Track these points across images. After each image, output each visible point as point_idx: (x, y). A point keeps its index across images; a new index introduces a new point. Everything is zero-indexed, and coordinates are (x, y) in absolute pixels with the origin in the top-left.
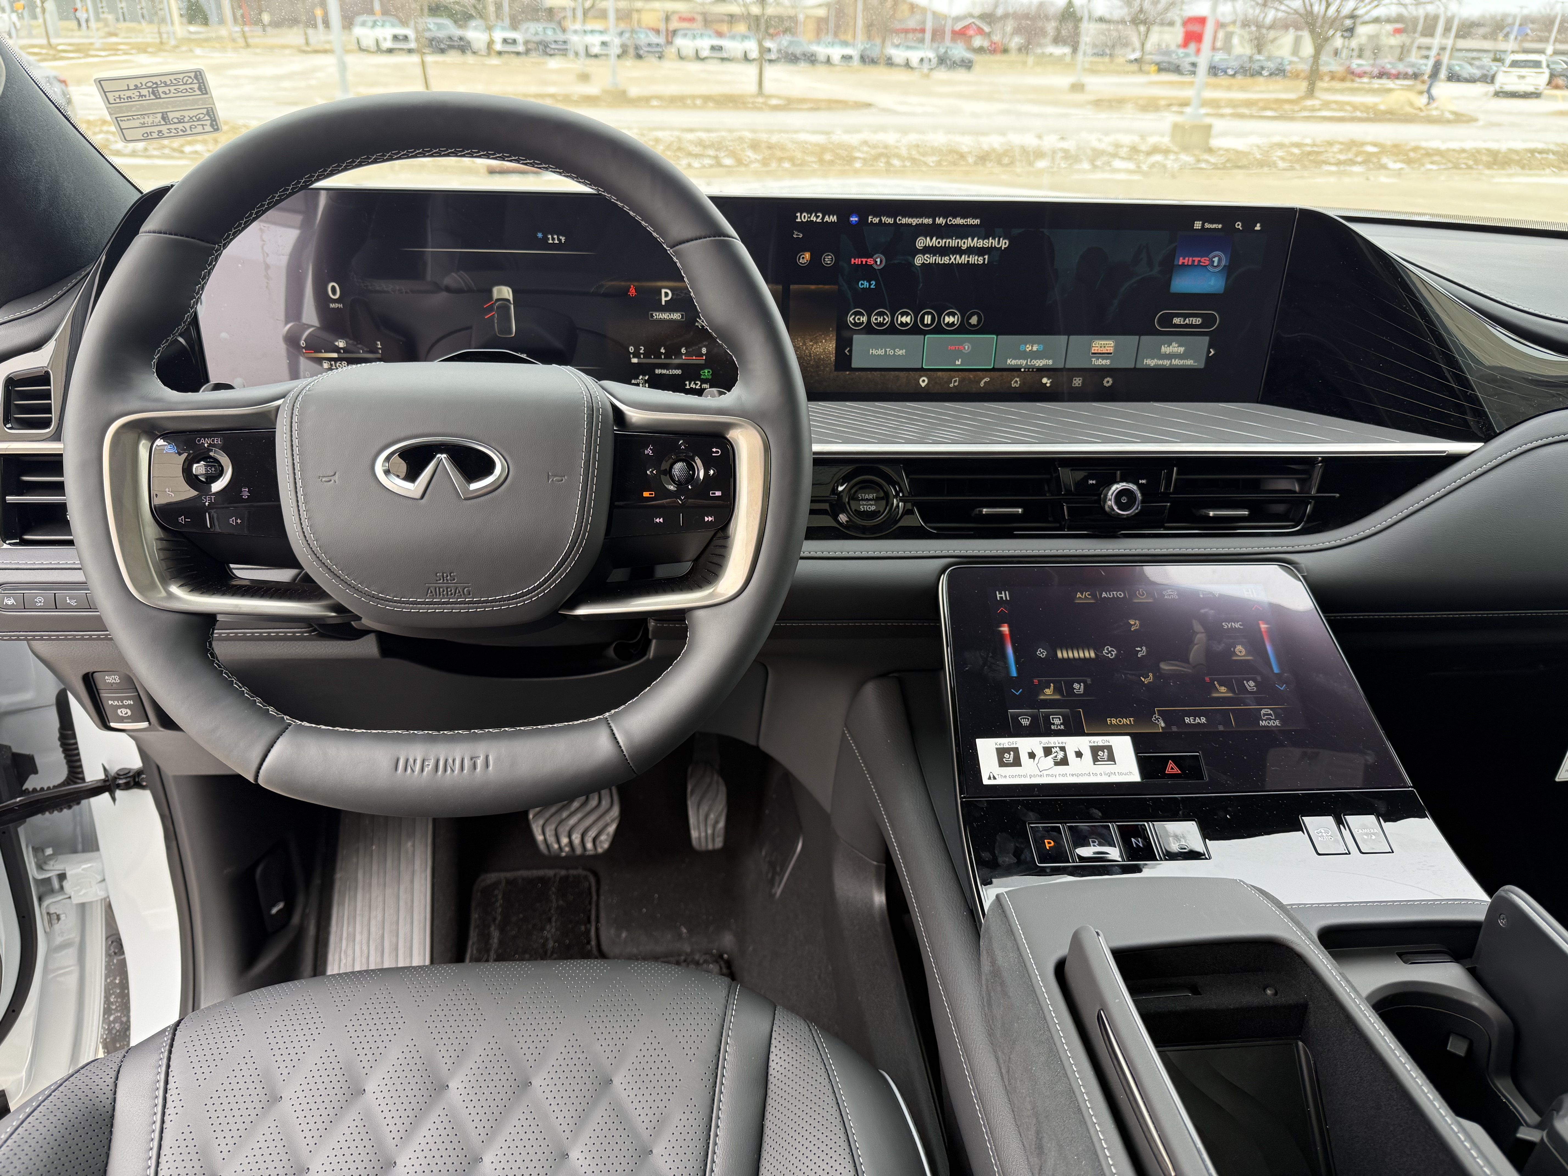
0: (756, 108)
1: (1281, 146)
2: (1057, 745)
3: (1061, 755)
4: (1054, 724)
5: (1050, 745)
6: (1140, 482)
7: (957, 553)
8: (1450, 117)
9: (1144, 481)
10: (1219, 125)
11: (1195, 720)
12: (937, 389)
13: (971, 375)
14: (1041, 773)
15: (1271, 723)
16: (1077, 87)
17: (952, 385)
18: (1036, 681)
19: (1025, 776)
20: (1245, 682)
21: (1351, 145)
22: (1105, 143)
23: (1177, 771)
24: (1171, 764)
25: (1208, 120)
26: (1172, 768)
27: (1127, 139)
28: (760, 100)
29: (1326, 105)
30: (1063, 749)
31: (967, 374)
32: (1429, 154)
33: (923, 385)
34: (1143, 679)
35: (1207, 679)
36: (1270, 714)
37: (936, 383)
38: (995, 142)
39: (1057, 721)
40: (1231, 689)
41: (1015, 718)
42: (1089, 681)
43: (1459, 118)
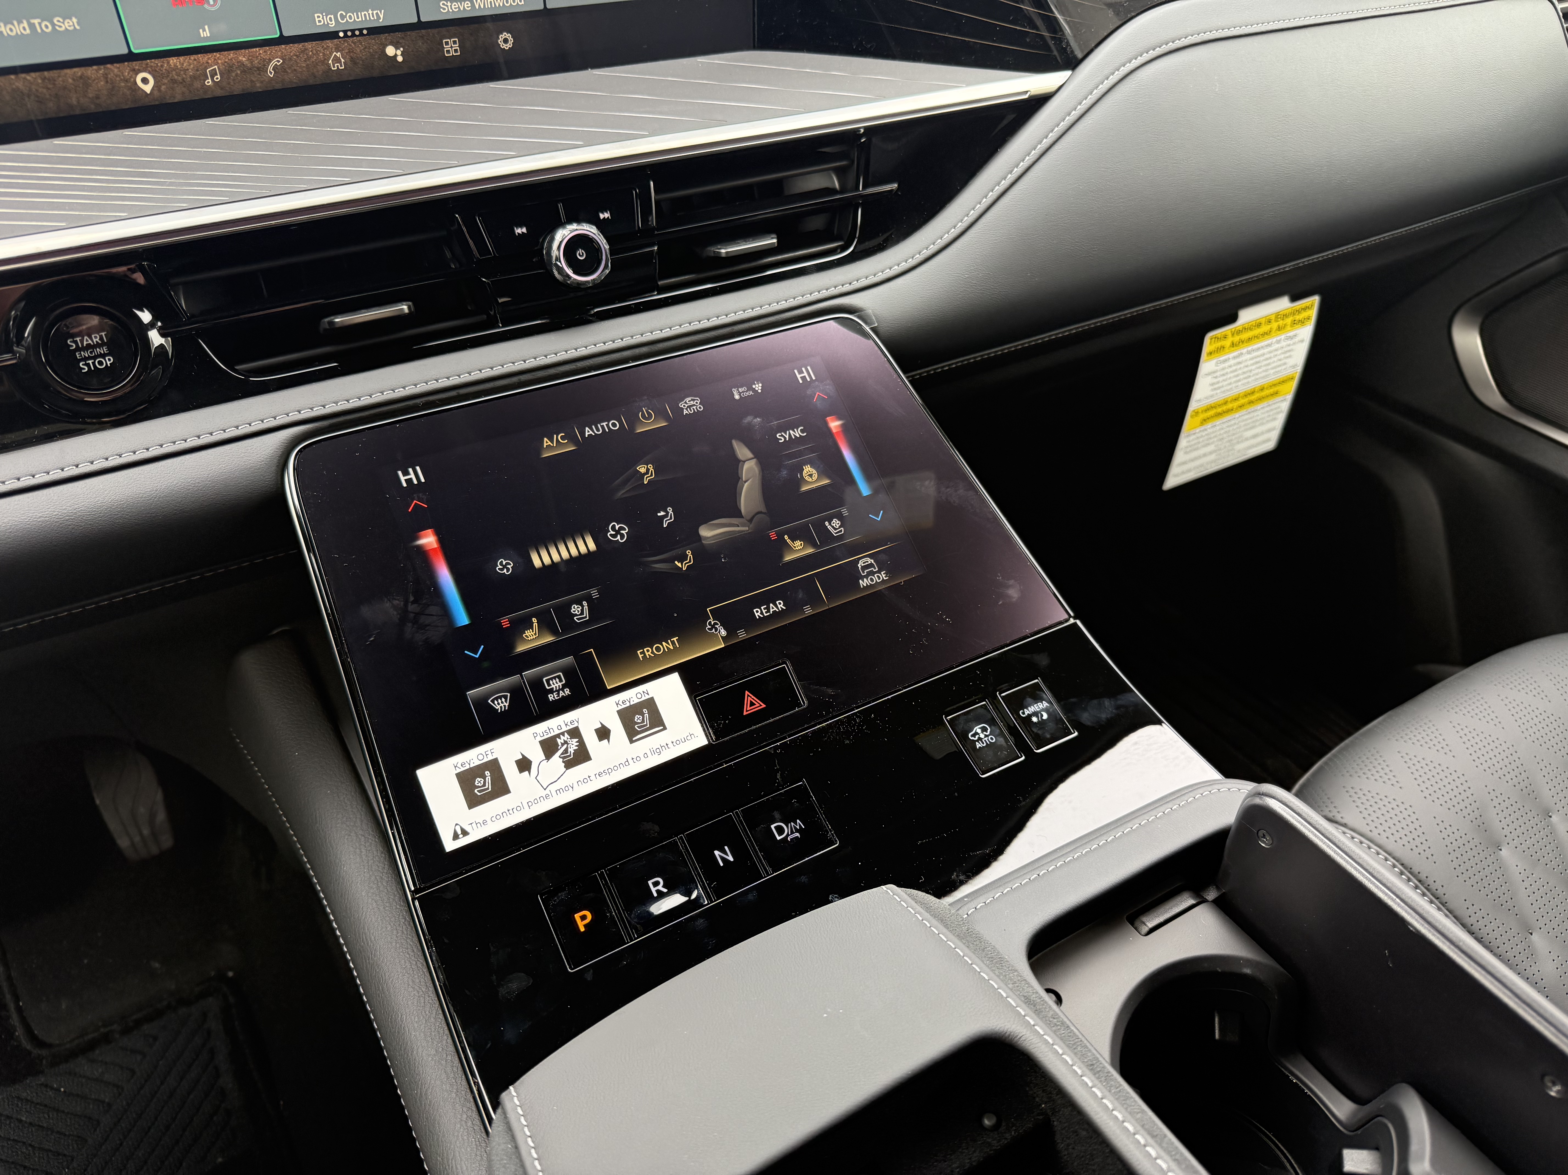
2: (564, 729)
3: (573, 745)
4: (551, 691)
5: (553, 734)
6: (602, 216)
7: (306, 414)
9: (607, 215)
11: (768, 609)
12: (179, 95)
13: (242, 57)
14: (547, 791)
15: (875, 578)
17: (209, 82)
18: (505, 622)
19: (519, 808)
20: (827, 523)
23: (760, 705)
24: (749, 697)
26: (752, 704)
30: (575, 733)
31: (232, 54)
33: (148, 88)
34: (679, 565)
35: (773, 535)
36: (871, 565)
37: (174, 81)
39: (556, 684)
40: (809, 540)
41: (482, 704)
42: (595, 593)
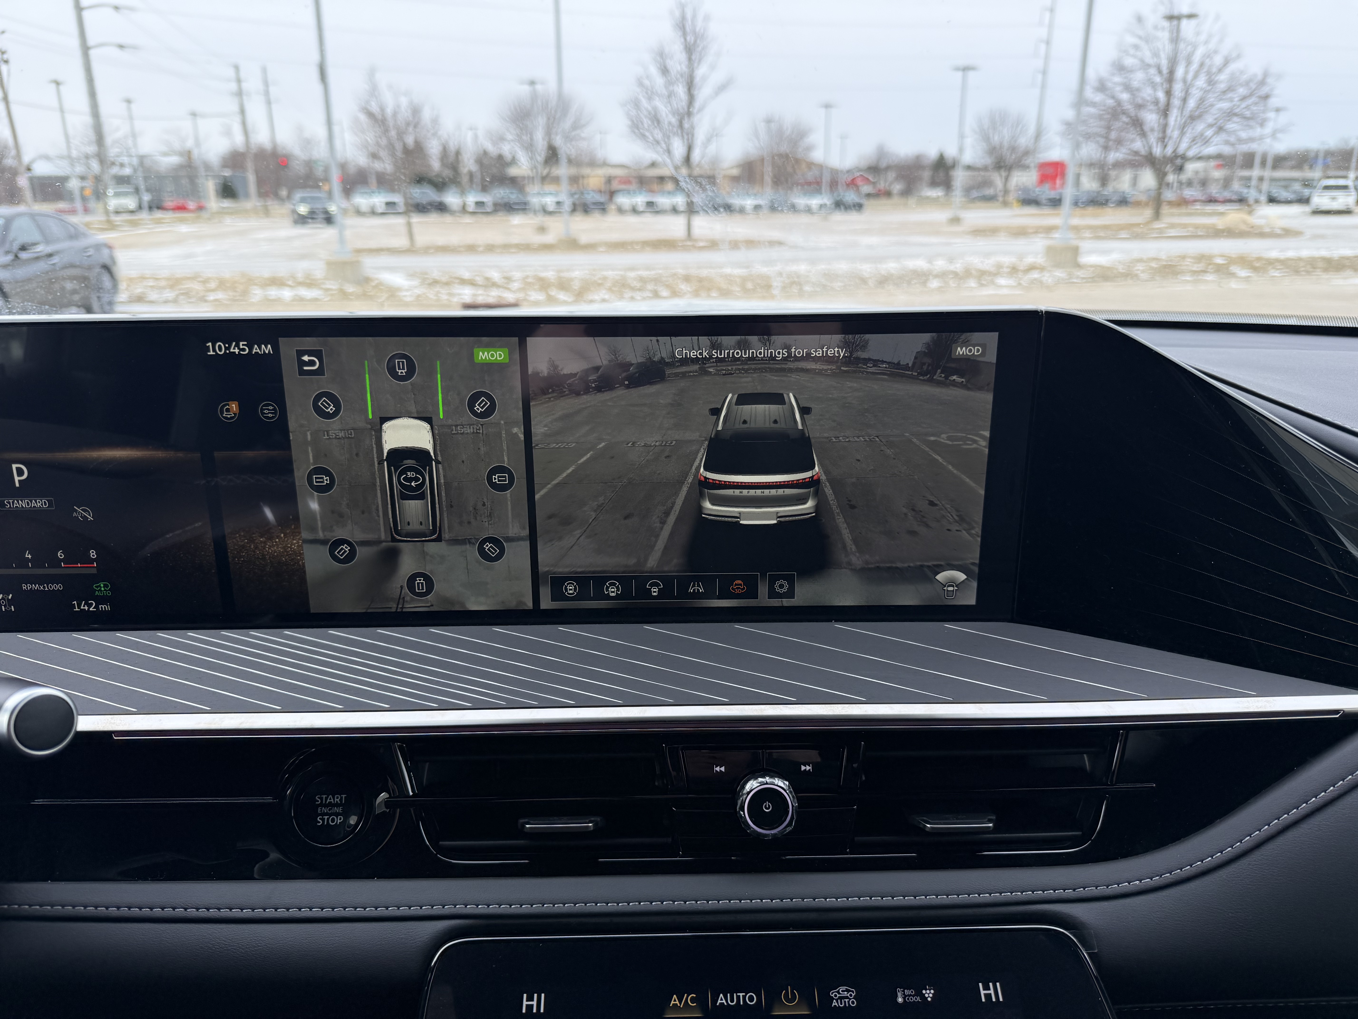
0: (685, 248)
1: (1140, 260)
8: (1279, 232)
10: (1085, 245)
16: (956, 220)
21: (1201, 258)
22: (988, 264)
25: (1075, 243)
27: (1007, 260)
28: (689, 243)
29: (1172, 226)
32: (1272, 263)
38: (891, 266)
43: (1287, 233)
